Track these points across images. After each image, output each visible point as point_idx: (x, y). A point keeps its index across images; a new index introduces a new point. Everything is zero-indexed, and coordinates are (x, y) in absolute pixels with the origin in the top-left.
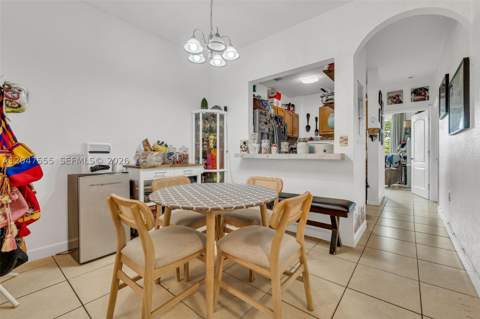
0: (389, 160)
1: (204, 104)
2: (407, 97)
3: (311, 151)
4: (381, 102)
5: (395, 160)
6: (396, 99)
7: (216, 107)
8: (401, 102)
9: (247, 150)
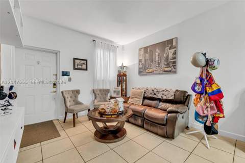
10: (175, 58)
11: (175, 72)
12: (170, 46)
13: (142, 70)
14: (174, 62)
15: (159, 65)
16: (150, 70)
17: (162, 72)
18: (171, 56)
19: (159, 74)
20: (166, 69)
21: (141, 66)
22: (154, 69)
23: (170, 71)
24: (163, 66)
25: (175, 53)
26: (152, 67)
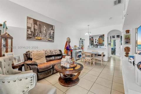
0: (112, 49)
1: (81, 39)
2: (116, 37)
3: (100, 47)
4: (111, 38)
5: (114, 49)
6: (114, 37)
7: (83, 40)
8: (114, 38)
9: (89, 47)
10: (53, 35)
11: (53, 42)
12: (51, 28)
13: (30, 36)
14: (53, 37)
15: (45, 36)
16: (39, 38)
17: (47, 40)
18: (52, 33)
19: (46, 41)
20: (50, 39)
21: (30, 33)
22: (42, 37)
23: (51, 41)
24: (48, 37)
25: (54, 33)
26: (40, 36)
